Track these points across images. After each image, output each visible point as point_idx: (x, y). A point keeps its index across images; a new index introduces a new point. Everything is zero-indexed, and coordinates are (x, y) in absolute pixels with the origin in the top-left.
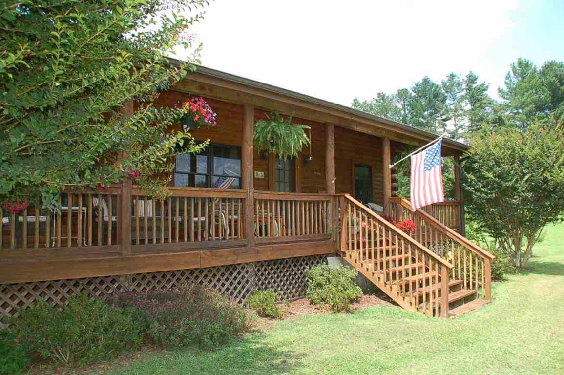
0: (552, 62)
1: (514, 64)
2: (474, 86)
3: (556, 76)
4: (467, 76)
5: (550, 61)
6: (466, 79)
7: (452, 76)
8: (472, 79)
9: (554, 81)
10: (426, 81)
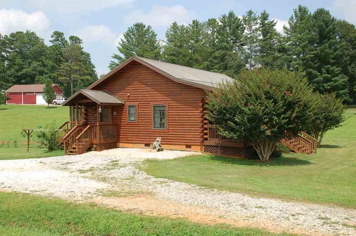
0: (322, 9)
1: (296, 9)
2: (266, 22)
3: (323, 21)
4: (261, 14)
5: (320, 8)
6: (260, 16)
7: (250, 13)
8: (265, 17)
9: (322, 25)
10: (231, 15)
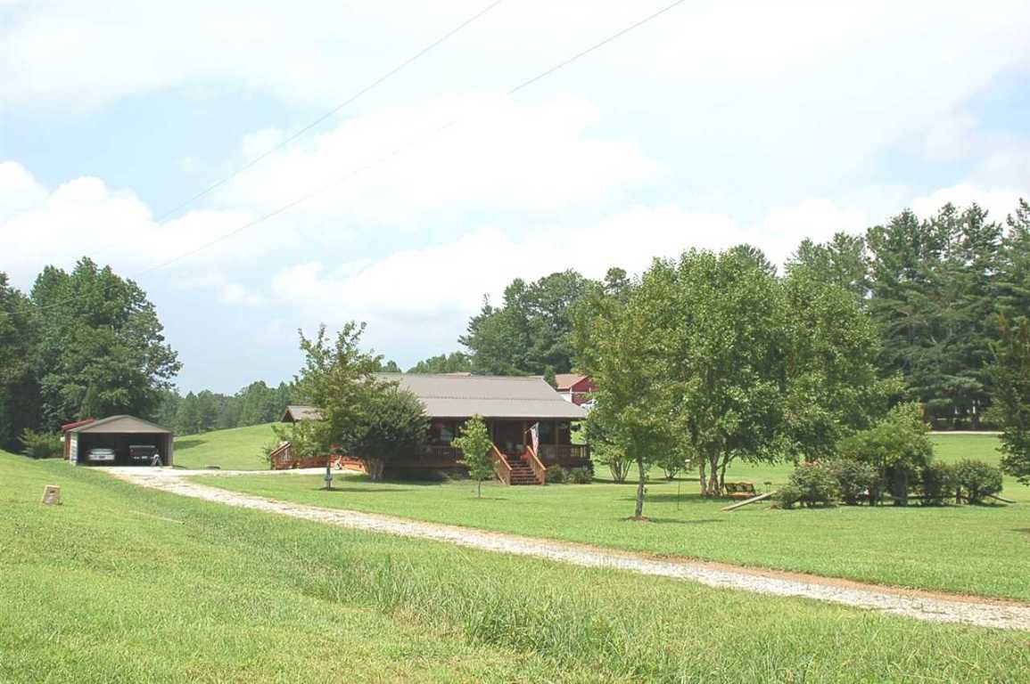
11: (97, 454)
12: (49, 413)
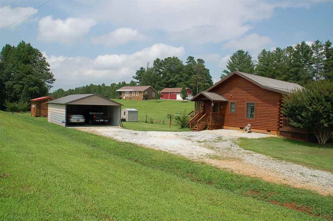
2: (330, 48)
4: (326, 42)
7: (318, 42)
8: (328, 44)
10: (303, 44)
11: (74, 119)
12: (8, 95)
